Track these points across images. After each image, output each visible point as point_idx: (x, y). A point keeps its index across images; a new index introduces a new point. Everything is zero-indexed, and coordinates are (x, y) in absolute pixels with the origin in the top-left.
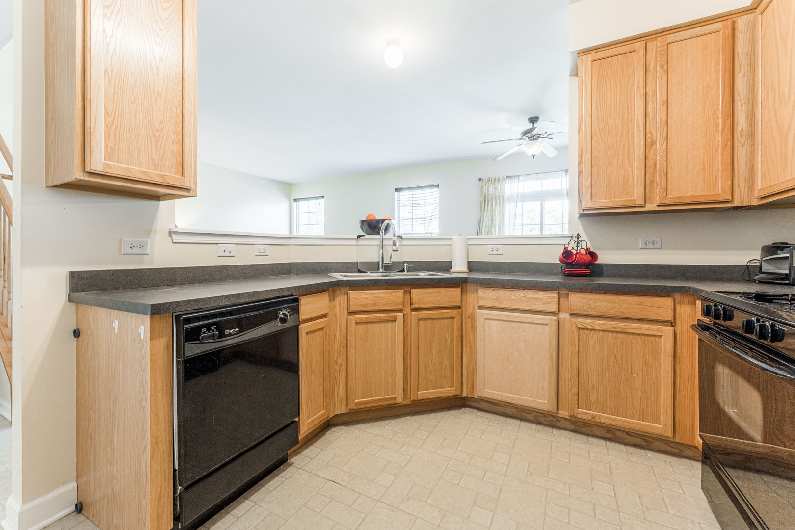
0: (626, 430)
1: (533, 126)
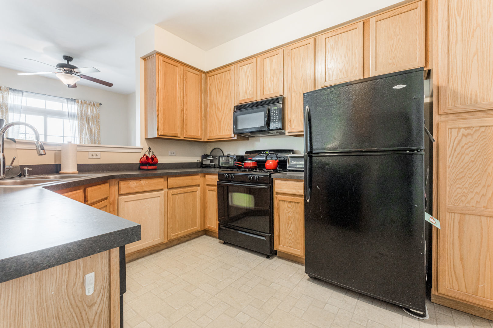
0: (183, 236)
1: (68, 63)
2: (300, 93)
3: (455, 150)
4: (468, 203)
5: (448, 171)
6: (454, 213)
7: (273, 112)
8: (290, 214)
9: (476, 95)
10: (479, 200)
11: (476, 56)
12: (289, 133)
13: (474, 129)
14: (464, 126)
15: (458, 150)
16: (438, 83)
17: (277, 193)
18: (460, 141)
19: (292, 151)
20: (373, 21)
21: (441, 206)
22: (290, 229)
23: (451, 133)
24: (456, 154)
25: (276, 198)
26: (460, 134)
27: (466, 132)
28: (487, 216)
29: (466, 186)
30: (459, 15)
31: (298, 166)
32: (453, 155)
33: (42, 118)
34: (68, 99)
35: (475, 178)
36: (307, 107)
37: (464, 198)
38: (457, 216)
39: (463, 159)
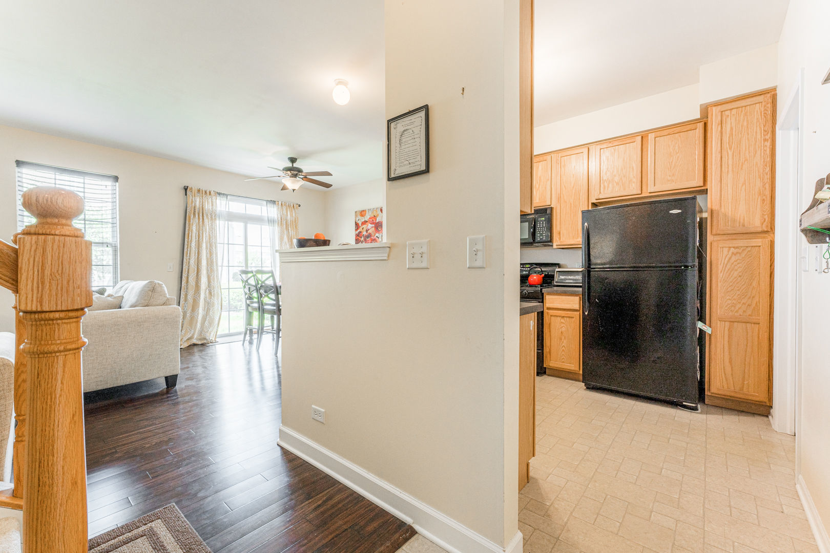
1: (293, 165)
2: (571, 204)
3: (726, 266)
4: (737, 312)
5: (719, 284)
6: (725, 321)
7: (540, 223)
8: (563, 329)
9: (744, 220)
10: (745, 310)
11: (744, 186)
12: (557, 245)
13: (742, 248)
14: (733, 245)
15: (728, 267)
16: (712, 206)
17: (548, 309)
18: (730, 258)
19: (558, 265)
20: (651, 136)
21: (714, 315)
22: (563, 345)
23: (723, 251)
24: (727, 269)
25: (548, 313)
26: (730, 253)
27: (735, 251)
28: (751, 323)
29: (735, 297)
30: (730, 149)
31: (567, 281)
32: (724, 271)
33: (242, 225)
34: (267, 201)
35: (742, 290)
36: (586, 224)
37: (733, 308)
38: (727, 324)
39: (733, 274)
